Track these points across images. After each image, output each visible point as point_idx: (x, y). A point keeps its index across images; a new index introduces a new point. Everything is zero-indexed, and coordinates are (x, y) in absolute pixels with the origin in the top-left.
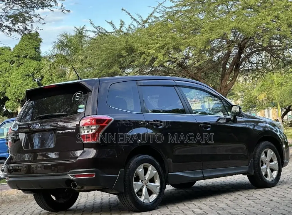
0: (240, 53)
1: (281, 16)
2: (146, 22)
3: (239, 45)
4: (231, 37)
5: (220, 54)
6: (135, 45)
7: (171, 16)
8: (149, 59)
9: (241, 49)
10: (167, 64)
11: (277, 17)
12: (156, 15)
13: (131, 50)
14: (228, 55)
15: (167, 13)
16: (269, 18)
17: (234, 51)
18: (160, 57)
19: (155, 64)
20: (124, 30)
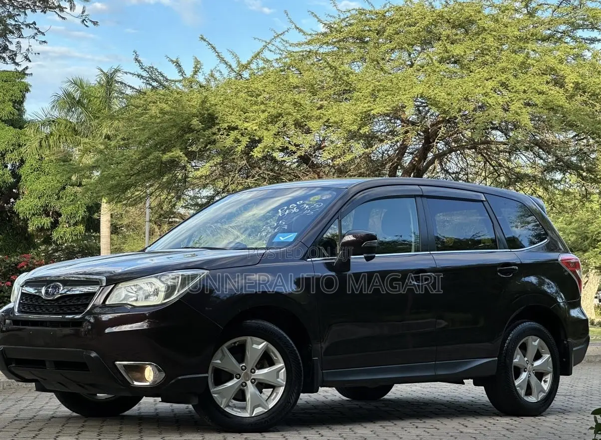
0: (427, 148)
1: (513, 82)
2: (246, 67)
3: (426, 131)
4: (410, 113)
5: (385, 146)
6: (220, 111)
7: (297, 62)
8: (245, 141)
9: (429, 139)
10: (279, 156)
11: (504, 85)
12: (267, 55)
13: (210, 120)
14: (403, 150)
15: (290, 53)
16: (490, 84)
17: (415, 143)
18: (268, 140)
19: (257, 153)
20: (201, 78)
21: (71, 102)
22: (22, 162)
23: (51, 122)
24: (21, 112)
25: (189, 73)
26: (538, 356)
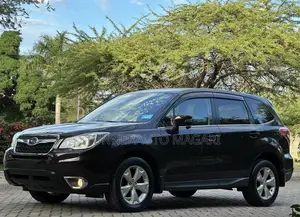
0: (216, 73)
1: (258, 42)
2: (128, 32)
3: (216, 65)
4: (208, 56)
5: (196, 72)
6: (114, 53)
7: (153, 30)
8: (126, 68)
9: (217, 69)
10: (143, 76)
11: (254, 43)
12: (139, 26)
13: (109, 57)
14: (204, 74)
15: (150, 25)
16: (247, 43)
17: (210, 71)
18: (137, 68)
19: (132, 74)
20: (106, 37)
21: (42, 47)
22: (18, 76)
23: (32, 57)
24: (18, 51)
25: (100, 34)
26: (269, 178)
